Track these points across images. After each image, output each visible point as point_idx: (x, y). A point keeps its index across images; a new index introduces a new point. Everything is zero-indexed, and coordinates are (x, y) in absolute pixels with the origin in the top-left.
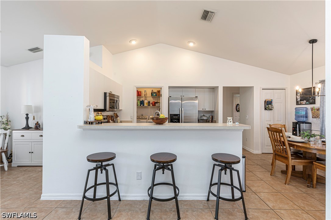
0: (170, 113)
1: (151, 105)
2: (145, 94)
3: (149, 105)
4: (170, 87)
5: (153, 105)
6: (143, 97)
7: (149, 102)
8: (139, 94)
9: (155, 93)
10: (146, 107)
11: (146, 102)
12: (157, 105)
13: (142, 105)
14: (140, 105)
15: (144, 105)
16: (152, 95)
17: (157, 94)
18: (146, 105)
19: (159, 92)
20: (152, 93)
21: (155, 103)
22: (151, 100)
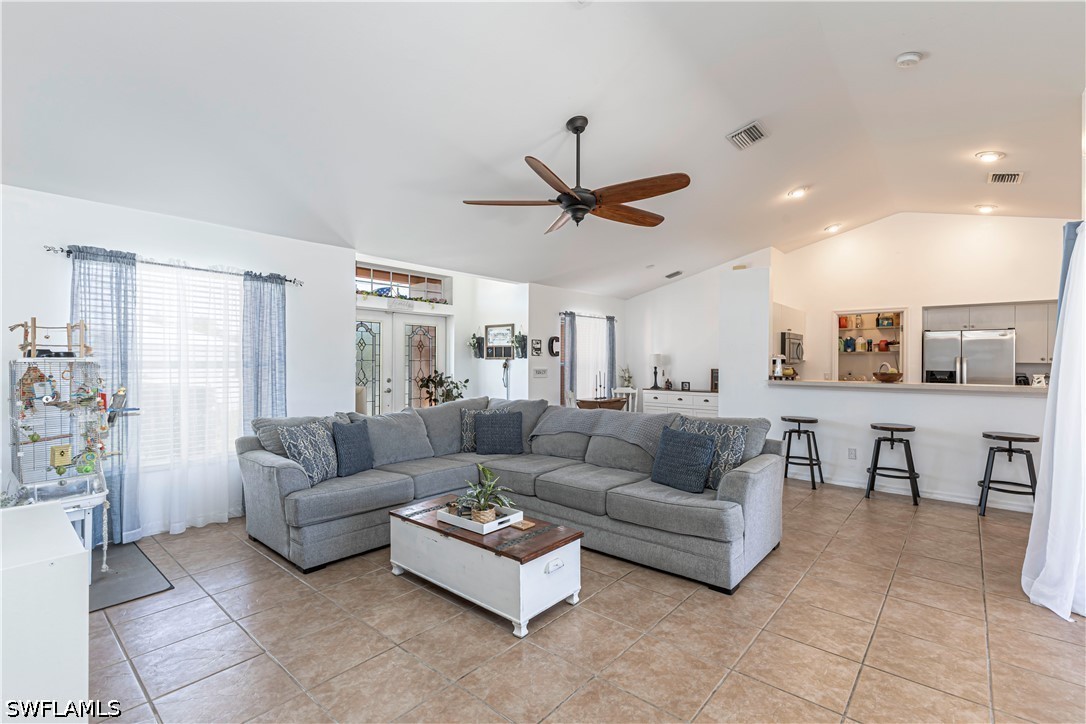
0: (926, 369)
1: (877, 350)
2: (859, 321)
3: (870, 350)
4: (925, 309)
5: (880, 350)
6: (851, 330)
7: (870, 343)
8: (843, 323)
9: (887, 319)
10: (860, 354)
11: (860, 341)
12: (891, 348)
13: (849, 350)
14: (845, 351)
15: (854, 350)
16: (878, 325)
17: (891, 322)
18: (859, 349)
19: (898, 315)
20: (878, 320)
21: (888, 344)
22: (877, 337)
